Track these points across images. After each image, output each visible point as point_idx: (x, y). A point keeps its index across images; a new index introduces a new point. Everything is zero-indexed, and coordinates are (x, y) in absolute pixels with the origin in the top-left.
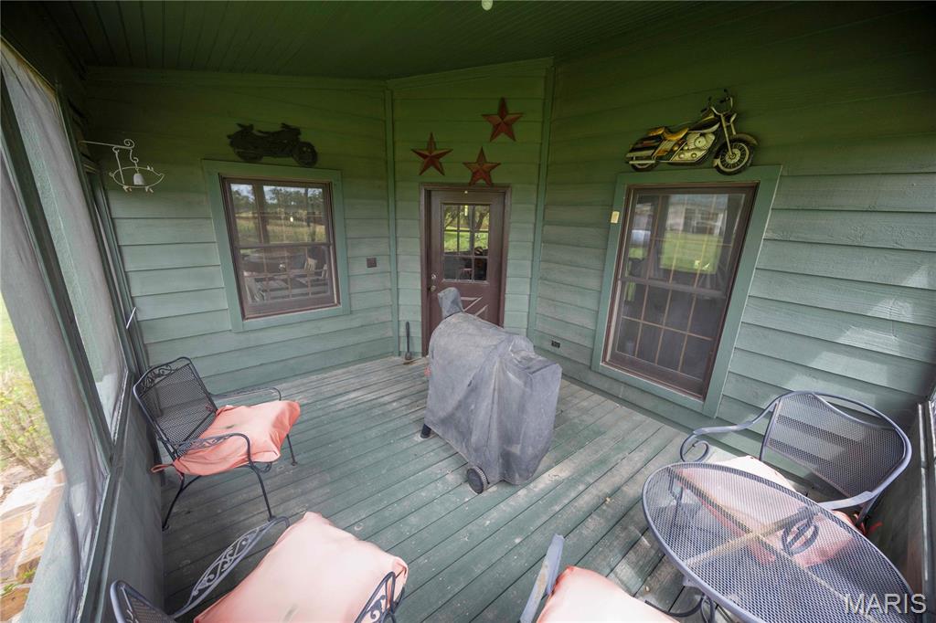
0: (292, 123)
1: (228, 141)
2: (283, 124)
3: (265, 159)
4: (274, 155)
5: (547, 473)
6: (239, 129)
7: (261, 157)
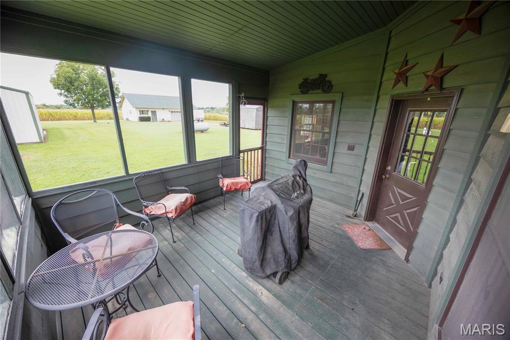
0: (324, 73)
1: (298, 86)
2: (320, 74)
3: (310, 92)
4: (313, 89)
5: (263, 288)
6: (303, 80)
7: (308, 92)
